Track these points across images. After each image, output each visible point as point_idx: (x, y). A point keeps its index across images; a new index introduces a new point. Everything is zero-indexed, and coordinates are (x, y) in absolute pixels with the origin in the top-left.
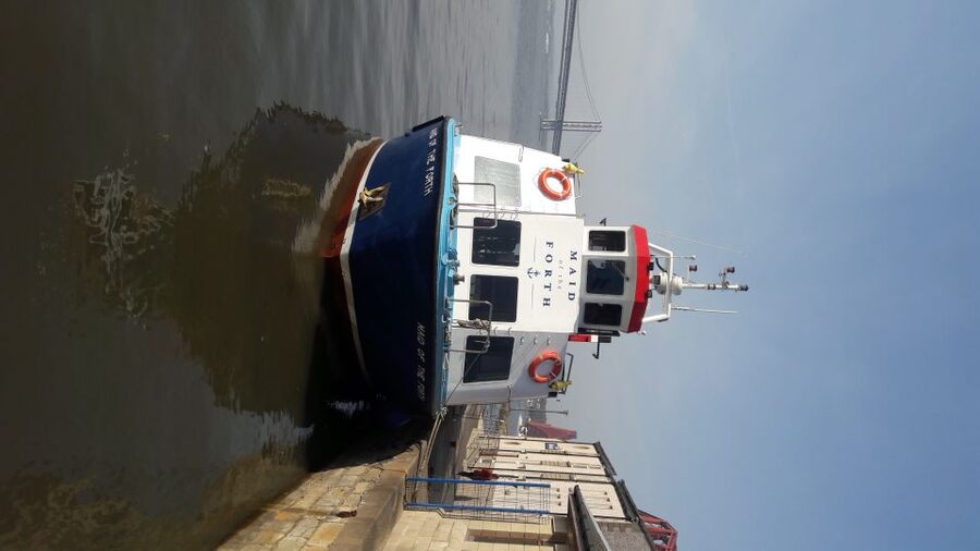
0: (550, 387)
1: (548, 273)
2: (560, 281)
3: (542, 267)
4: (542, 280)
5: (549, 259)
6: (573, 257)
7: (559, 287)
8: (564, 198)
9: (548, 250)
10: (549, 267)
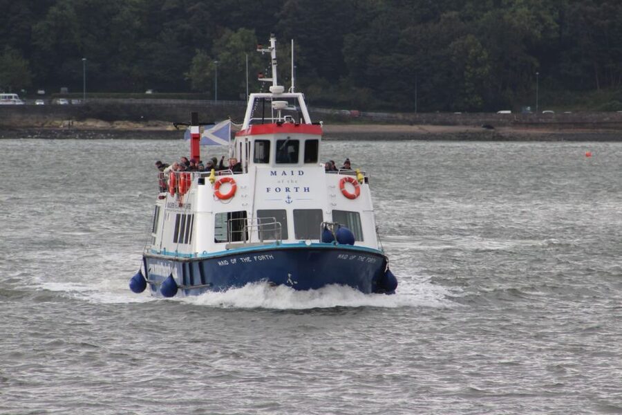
0: (361, 183)
1: (287, 190)
2: (292, 181)
3: (284, 194)
4: (292, 193)
5: (278, 190)
6: (274, 173)
7: (296, 182)
8: (233, 182)
9: (272, 190)
10: (283, 190)
